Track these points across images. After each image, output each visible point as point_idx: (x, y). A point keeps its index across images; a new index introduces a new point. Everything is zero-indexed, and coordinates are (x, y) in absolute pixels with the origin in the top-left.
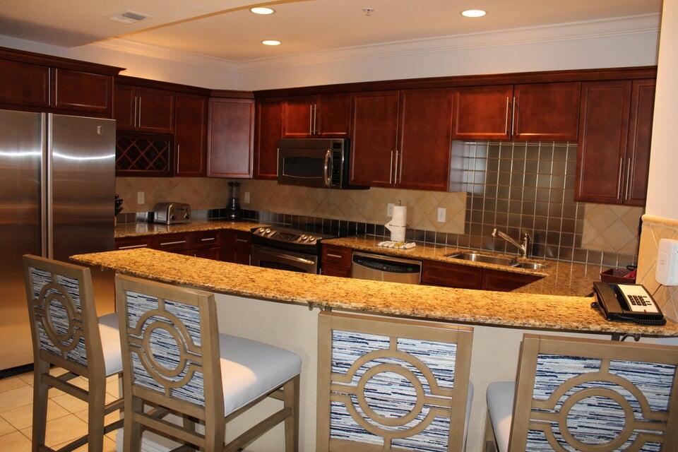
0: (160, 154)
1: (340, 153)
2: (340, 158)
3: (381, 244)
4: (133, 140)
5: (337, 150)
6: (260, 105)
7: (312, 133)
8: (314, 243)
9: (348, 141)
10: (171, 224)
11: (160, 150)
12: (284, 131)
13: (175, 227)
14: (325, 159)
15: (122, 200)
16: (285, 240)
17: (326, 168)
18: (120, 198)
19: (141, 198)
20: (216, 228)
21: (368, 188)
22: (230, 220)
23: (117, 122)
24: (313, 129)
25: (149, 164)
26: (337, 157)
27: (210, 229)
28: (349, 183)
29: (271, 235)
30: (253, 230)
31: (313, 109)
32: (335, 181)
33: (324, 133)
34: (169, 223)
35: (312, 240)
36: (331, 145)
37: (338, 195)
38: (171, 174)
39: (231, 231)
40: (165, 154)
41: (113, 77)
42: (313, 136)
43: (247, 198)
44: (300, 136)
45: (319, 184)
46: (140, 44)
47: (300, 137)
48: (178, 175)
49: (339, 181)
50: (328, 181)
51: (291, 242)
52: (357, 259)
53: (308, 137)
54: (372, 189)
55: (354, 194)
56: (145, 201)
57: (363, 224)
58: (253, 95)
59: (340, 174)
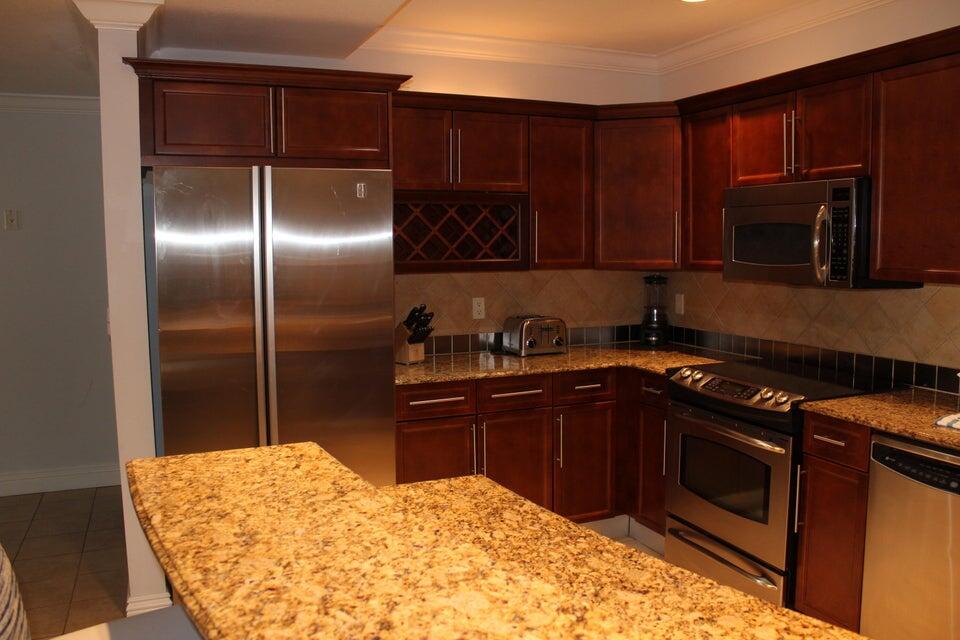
0: (502, 230)
1: (849, 209)
2: (848, 221)
3: (945, 421)
4: (451, 206)
5: (842, 204)
6: (690, 127)
7: (789, 171)
8: (787, 408)
9: (866, 182)
10: (528, 356)
11: (504, 222)
12: (735, 172)
13: (536, 361)
14: (814, 223)
15: (432, 315)
16: (728, 398)
17: (816, 243)
18: (427, 311)
19: (479, 308)
20: (605, 365)
21: (920, 285)
22: (646, 346)
23: (395, 174)
24: (789, 164)
25: (481, 249)
26: (840, 218)
27: (592, 366)
28: (872, 276)
29: (703, 383)
30: (671, 371)
31: (788, 120)
32: (838, 271)
33: (814, 170)
34: (523, 354)
35: (780, 400)
36: (828, 195)
37: (851, 301)
38: (525, 265)
39: (633, 370)
40: (512, 230)
41: (390, 94)
42: (790, 177)
43: (680, 304)
44: (766, 179)
45: (805, 280)
46: (473, 39)
47: (766, 181)
48: (537, 267)
49: (845, 272)
50: (823, 271)
51: (739, 401)
52: (881, 453)
53: (782, 180)
54: (929, 289)
55: (888, 299)
56: (487, 315)
57: (909, 365)
58: (676, 108)
59: (848, 255)
